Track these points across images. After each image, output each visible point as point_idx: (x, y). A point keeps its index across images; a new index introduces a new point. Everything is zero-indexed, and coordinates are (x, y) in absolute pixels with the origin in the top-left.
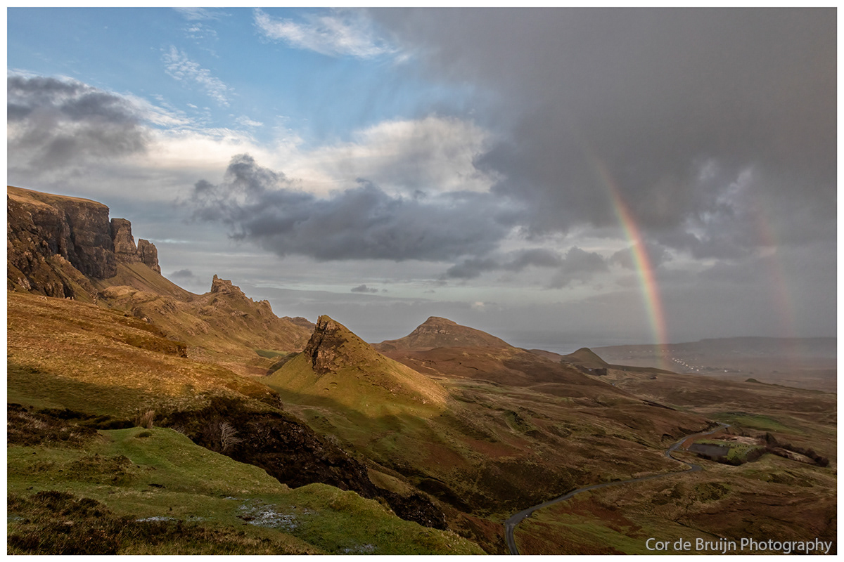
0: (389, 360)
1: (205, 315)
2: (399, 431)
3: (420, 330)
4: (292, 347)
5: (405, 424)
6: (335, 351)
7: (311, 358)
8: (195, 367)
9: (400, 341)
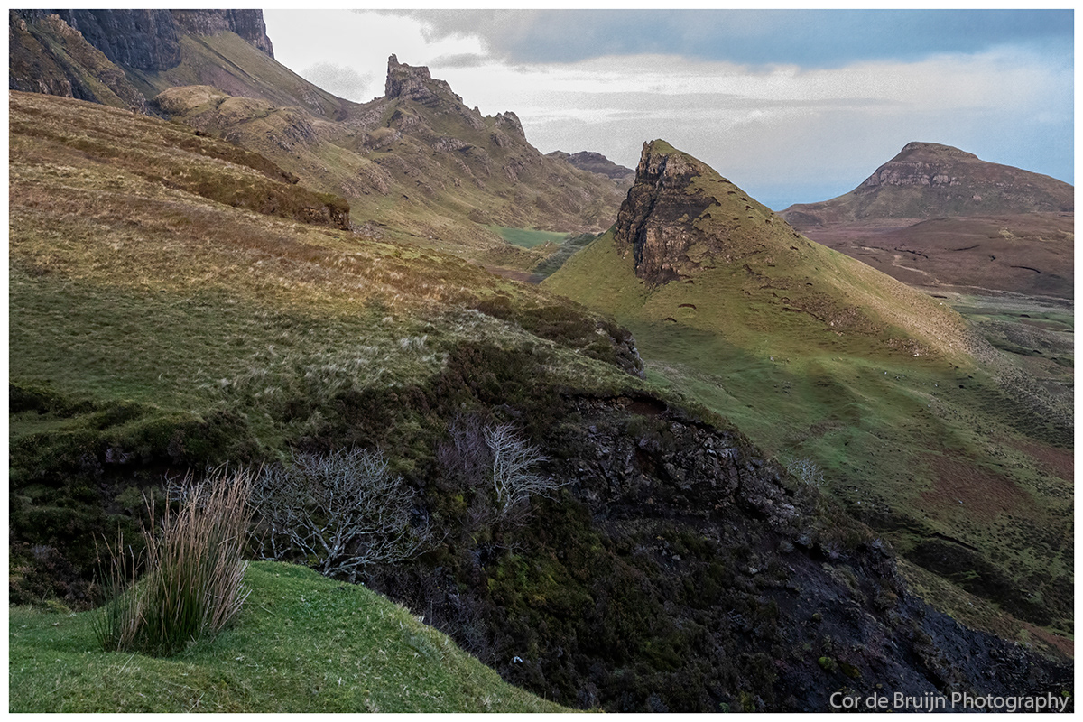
0: (823, 250)
1: (376, 149)
2: (856, 423)
3: (882, 177)
4: (576, 222)
5: (870, 405)
6: (688, 226)
7: (631, 246)
8: (384, 253)
9: (833, 204)
